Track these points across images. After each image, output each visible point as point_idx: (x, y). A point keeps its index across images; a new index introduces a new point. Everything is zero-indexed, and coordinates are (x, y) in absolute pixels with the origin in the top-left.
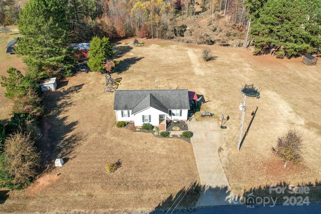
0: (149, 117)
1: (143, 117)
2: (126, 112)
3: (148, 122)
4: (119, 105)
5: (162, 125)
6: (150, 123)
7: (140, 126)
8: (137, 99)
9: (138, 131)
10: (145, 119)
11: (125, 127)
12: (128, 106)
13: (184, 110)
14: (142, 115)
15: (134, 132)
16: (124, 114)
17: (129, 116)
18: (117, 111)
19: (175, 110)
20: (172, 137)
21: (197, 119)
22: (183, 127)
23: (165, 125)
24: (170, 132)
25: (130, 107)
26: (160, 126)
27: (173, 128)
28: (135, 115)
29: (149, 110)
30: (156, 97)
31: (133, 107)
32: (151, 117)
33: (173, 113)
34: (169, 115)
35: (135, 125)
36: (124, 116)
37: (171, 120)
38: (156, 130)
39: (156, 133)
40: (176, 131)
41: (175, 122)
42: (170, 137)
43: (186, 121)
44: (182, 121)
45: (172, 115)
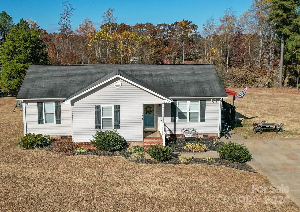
0: (115, 112)
3: (110, 130)
4: (35, 89)
5: (151, 138)
6: (118, 132)
7: (86, 143)
8: (85, 78)
9: (79, 153)
10: (102, 118)
11: (45, 148)
12: (57, 92)
13: (213, 98)
14: (95, 106)
15: (68, 155)
16: (45, 114)
17: (59, 121)
18: (26, 104)
19: (188, 102)
20: (187, 163)
21: (244, 136)
22: (214, 145)
23: (162, 138)
24: (179, 154)
25: (63, 93)
26: (145, 141)
27: (185, 148)
28: (72, 104)
29: (115, 87)
30: (133, 75)
31: (71, 92)
32: (119, 111)
33: (182, 112)
34: (171, 117)
35: (72, 140)
36: (46, 122)
37: (174, 133)
38: (133, 151)
39: (134, 155)
40: (194, 151)
41: (187, 136)
42: (180, 163)
43: (218, 136)
44: (207, 138)
45: (178, 117)
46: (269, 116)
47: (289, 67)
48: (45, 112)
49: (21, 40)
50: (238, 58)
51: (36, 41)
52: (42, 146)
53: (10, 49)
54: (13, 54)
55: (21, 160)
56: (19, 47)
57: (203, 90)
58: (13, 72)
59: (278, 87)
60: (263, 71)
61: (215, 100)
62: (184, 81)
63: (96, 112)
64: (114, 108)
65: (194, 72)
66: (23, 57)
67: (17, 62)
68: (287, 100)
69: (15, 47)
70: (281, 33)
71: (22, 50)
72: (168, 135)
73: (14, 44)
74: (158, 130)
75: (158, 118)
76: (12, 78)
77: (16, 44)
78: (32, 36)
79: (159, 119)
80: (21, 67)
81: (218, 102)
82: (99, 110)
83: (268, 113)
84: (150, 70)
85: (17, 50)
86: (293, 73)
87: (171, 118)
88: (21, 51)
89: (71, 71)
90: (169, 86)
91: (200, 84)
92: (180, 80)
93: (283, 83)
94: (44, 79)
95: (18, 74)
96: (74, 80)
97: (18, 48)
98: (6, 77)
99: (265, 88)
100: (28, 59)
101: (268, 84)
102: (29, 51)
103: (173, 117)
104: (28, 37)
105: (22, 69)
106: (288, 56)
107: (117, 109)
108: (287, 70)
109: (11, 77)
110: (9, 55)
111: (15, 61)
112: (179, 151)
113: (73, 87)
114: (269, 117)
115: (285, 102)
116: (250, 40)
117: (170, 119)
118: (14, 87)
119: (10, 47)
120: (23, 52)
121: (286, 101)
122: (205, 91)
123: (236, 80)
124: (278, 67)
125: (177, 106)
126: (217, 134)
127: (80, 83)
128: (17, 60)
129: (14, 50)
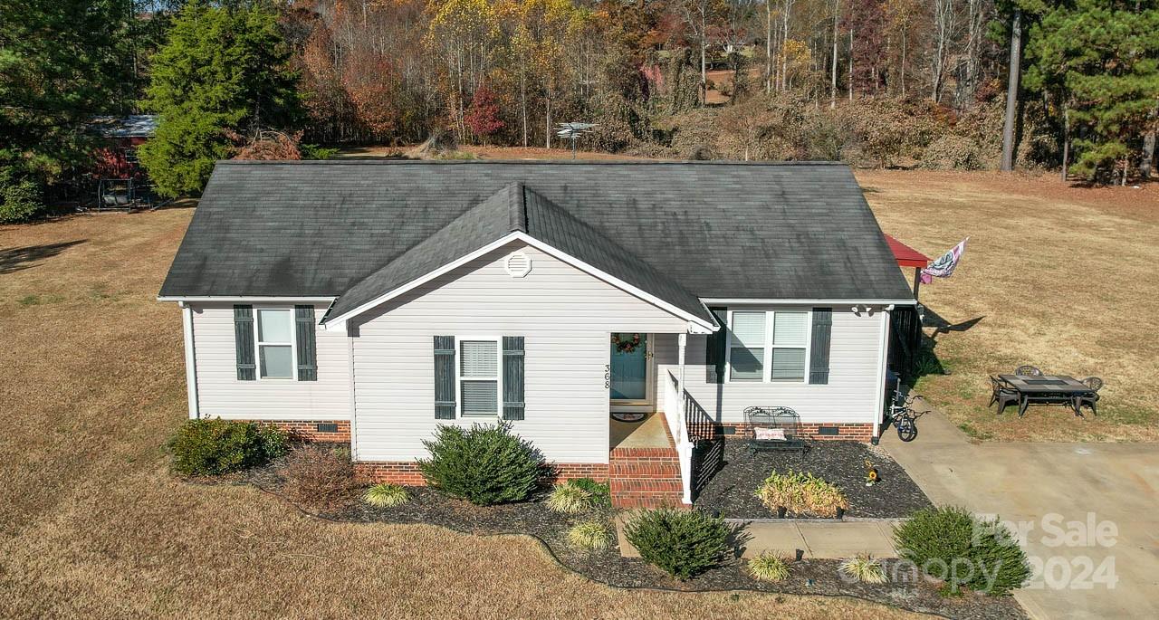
0: (506, 359)
2: (278, 327)
3: (489, 422)
4: (228, 259)
5: (636, 453)
6: (517, 429)
7: (403, 467)
8: (402, 216)
9: (378, 514)
10: (458, 379)
11: (259, 475)
12: (303, 271)
13: (860, 305)
14: (436, 339)
15: (336, 518)
16: (261, 347)
17: (308, 372)
18: (194, 313)
19: (770, 314)
20: (781, 586)
21: (964, 428)
22: (868, 485)
23: (675, 454)
24: (745, 531)
25: (325, 275)
26: (616, 463)
27: (763, 494)
28: (353, 328)
29: (508, 271)
30: (571, 207)
31: (351, 272)
32: (522, 358)
33: (747, 346)
34: (708, 363)
35: (353, 453)
36: (264, 374)
37: (714, 419)
38: (574, 507)
39: (576, 534)
40: (800, 516)
41: (763, 434)
42: (751, 585)
43: (875, 434)
44: (834, 438)
45: (731, 364)
46: (1021, 315)
47: (1032, 107)
48: (261, 339)
49: (216, 41)
50: (868, 72)
51: (262, 40)
52: (248, 468)
53: (181, 68)
54: (189, 83)
55: (164, 544)
56: (209, 62)
57: (823, 270)
58: (190, 139)
59: (1000, 169)
60: (947, 112)
61: (868, 309)
62: (752, 231)
63: (436, 357)
64: (505, 347)
65: (784, 193)
66: (220, 94)
67: (202, 108)
68: (1046, 228)
69: (196, 63)
70: (1014, 8)
71: (216, 72)
72: (694, 424)
73: (191, 52)
74: (659, 410)
75: (659, 366)
76: (186, 156)
77: (199, 53)
78: (248, 26)
79: (663, 370)
80: (215, 125)
81: (876, 314)
82: (447, 352)
83: (1013, 300)
84: (629, 186)
85: (201, 71)
86: (1047, 125)
87: (705, 367)
88: (213, 73)
89: (356, 185)
90: (698, 252)
91: (810, 247)
92: (738, 229)
93: (1014, 156)
94: (261, 217)
95: (204, 145)
96: (363, 224)
97: (204, 65)
98: (168, 153)
99: (960, 172)
100: (236, 99)
101: (968, 160)
102: (237, 73)
103: (715, 366)
104: (237, 31)
105: (217, 130)
106: (1034, 80)
107: (514, 349)
108: (1026, 115)
109: (182, 154)
110: (177, 88)
111: (194, 105)
112: (744, 515)
113: (359, 251)
114: (1023, 322)
115: (1045, 241)
116: (906, 19)
117: (701, 369)
118: (191, 183)
119: (181, 64)
120: (220, 76)
121: (1044, 232)
122: (831, 273)
123: (871, 145)
124: (997, 105)
125: (729, 326)
126: (871, 425)
127: (383, 235)
128: (201, 103)
129: (194, 70)
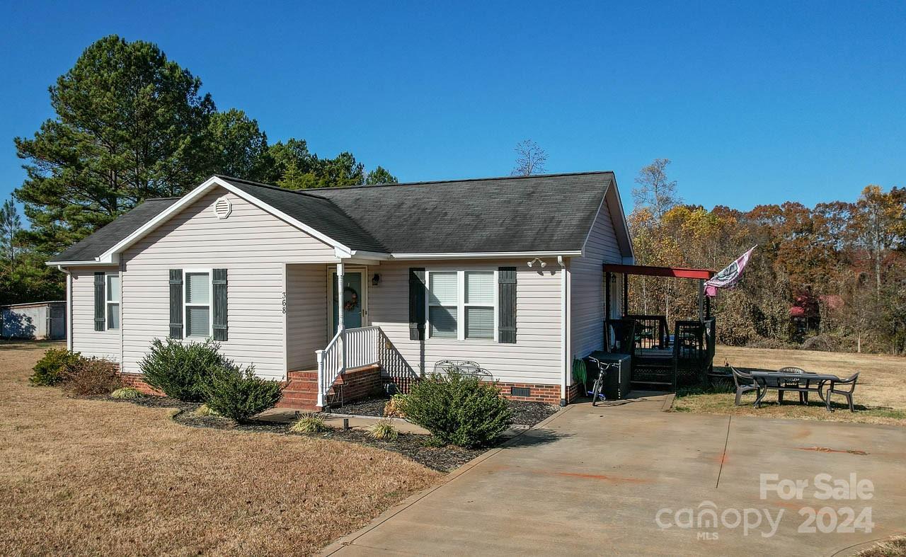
0: (215, 287)
1: (178, 283)
5: (308, 374)
6: (223, 349)
10: (185, 304)
13: (536, 259)
14: (171, 271)
19: (461, 274)
26: (291, 381)
28: (123, 265)
29: (217, 214)
32: (226, 286)
33: (442, 304)
34: (411, 321)
35: (121, 366)
37: (419, 375)
44: (525, 399)
45: (430, 322)
57: (516, 235)
61: (543, 264)
62: (478, 216)
63: (171, 287)
64: (215, 278)
72: (403, 380)
75: (372, 322)
81: (557, 274)
87: (408, 324)
90: (420, 229)
91: (519, 222)
103: (417, 324)
117: (405, 328)
122: (521, 236)
125: (427, 286)
126: (559, 387)
